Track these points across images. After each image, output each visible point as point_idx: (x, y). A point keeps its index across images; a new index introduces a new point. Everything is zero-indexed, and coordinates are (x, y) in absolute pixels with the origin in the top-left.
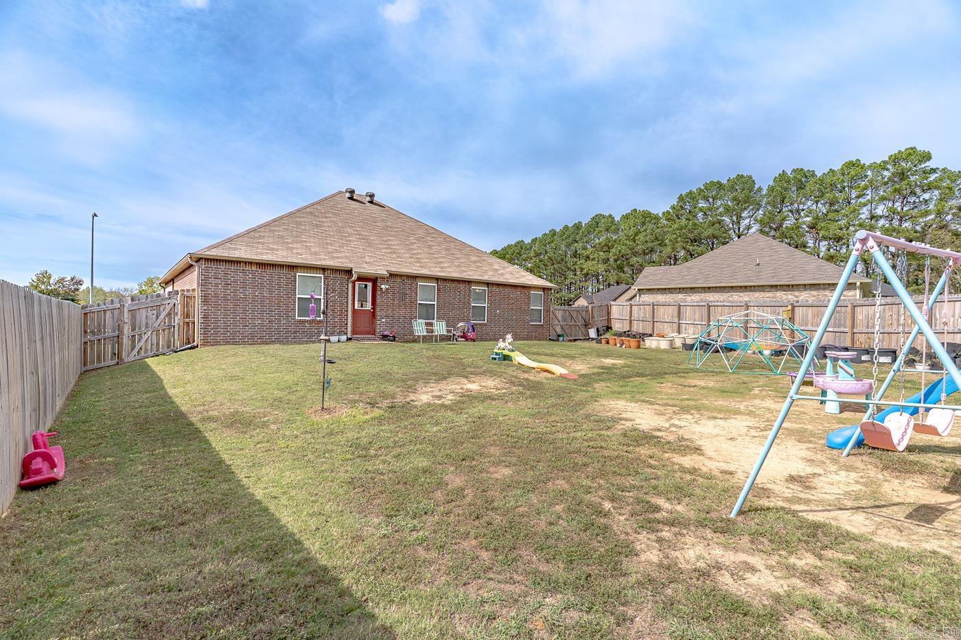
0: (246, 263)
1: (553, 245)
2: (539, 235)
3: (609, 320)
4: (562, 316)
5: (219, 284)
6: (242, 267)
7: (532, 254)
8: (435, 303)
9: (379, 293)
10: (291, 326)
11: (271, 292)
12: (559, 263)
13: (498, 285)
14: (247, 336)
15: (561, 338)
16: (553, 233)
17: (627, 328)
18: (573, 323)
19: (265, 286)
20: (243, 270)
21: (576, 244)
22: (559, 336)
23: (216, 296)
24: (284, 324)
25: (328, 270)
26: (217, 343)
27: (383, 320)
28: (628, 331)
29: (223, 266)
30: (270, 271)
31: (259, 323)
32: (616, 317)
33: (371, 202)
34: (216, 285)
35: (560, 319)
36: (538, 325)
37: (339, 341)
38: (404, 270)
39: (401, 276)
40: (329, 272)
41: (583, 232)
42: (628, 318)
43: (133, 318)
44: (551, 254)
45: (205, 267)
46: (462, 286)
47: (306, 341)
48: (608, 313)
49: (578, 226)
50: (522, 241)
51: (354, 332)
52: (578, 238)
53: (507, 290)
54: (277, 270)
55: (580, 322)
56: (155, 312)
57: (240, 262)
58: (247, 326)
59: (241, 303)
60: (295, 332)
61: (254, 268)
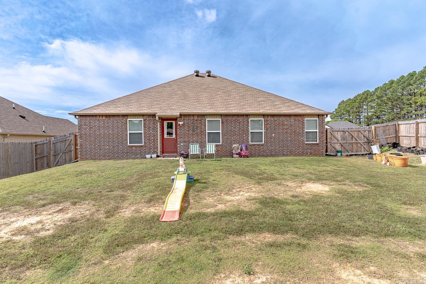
0: (99, 116)
1: (391, 90)
2: (381, 85)
3: (397, 137)
4: (342, 136)
5: (87, 128)
6: (98, 118)
7: (375, 97)
8: (221, 131)
9: (178, 127)
10: (125, 149)
11: (113, 130)
12: (396, 100)
13: (273, 115)
14: (101, 155)
15: (339, 154)
16: (392, 82)
17: (413, 144)
18: (354, 141)
19: (110, 128)
20: (98, 120)
21: (411, 87)
22: (338, 152)
23: (86, 134)
24: (121, 148)
25: (145, 116)
26: (87, 159)
27: (182, 144)
28: (414, 147)
29: (88, 118)
30: (112, 119)
31: (107, 148)
32: (404, 134)
33: (209, 76)
34: (86, 129)
35: (339, 138)
36: (314, 144)
37: (151, 157)
38: (195, 111)
39: (194, 115)
40: (146, 117)
41: (416, 78)
42: (414, 135)
43: (55, 147)
44: (389, 95)
45: (80, 120)
46: (241, 119)
47: (134, 158)
48: (396, 131)
49: (412, 75)
50: (368, 91)
51: (163, 152)
52: (412, 82)
53: (281, 119)
54: (116, 118)
55: (362, 140)
56: (64, 144)
57: (97, 116)
58: (102, 150)
59: (98, 137)
60: (127, 153)
61: (104, 118)
